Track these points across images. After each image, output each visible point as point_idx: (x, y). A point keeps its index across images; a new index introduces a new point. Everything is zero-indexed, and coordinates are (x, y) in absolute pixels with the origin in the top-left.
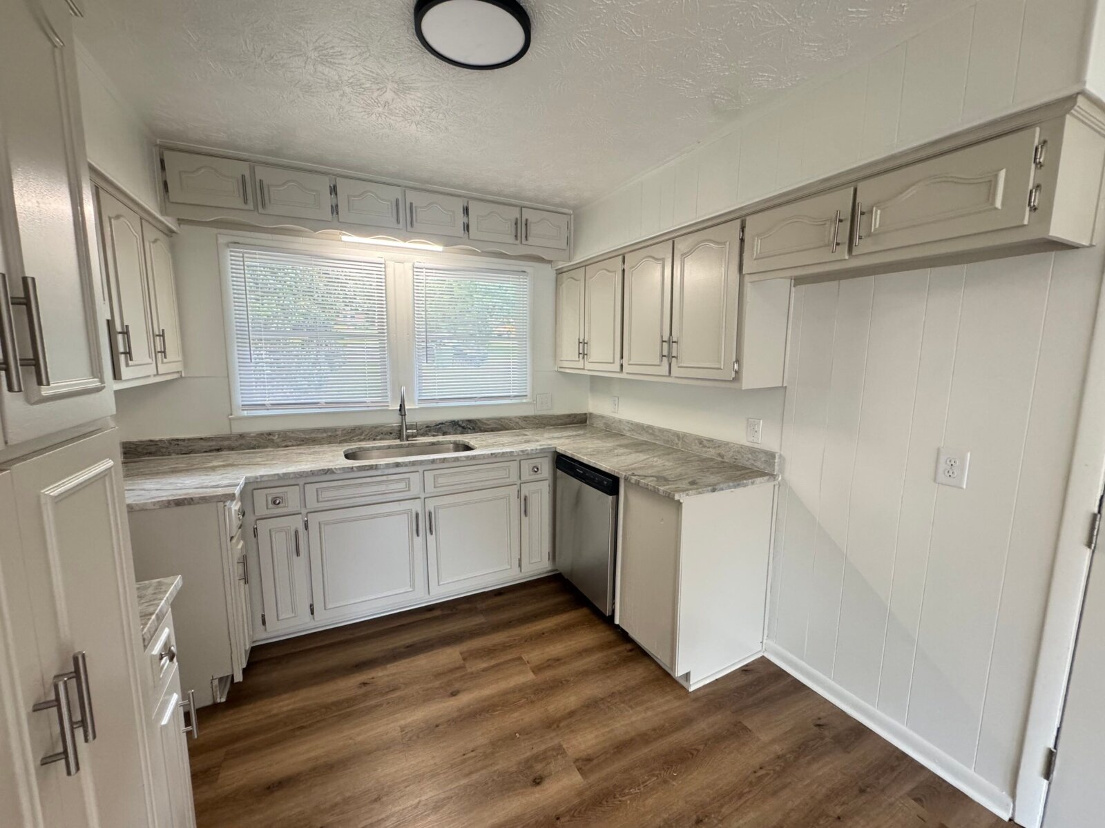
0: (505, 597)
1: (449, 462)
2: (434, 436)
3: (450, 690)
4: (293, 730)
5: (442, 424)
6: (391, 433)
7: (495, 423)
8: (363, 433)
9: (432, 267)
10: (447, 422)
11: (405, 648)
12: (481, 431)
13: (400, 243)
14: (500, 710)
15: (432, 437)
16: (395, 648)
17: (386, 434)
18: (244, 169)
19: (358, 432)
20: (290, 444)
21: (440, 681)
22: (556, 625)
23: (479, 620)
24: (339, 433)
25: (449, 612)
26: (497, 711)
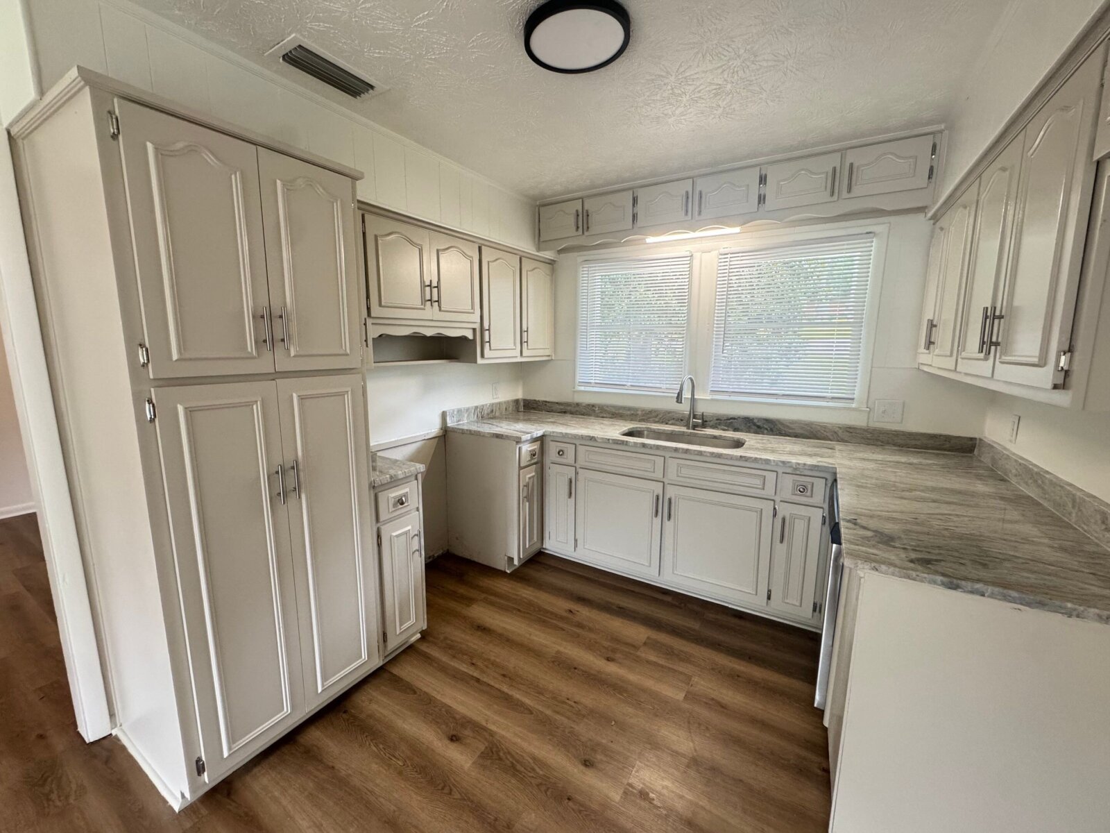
0: (742, 623)
1: (691, 454)
2: (724, 430)
3: (610, 655)
4: (515, 609)
5: (734, 419)
6: (682, 420)
7: (802, 428)
8: (657, 415)
9: (738, 251)
10: (739, 418)
11: (617, 607)
12: (781, 434)
13: (692, 235)
14: (625, 697)
15: (721, 431)
16: (610, 603)
17: (678, 420)
18: (577, 205)
19: (654, 414)
20: (605, 415)
21: (611, 644)
22: (763, 679)
23: (695, 625)
24: (639, 413)
25: (677, 604)
26: (623, 696)
